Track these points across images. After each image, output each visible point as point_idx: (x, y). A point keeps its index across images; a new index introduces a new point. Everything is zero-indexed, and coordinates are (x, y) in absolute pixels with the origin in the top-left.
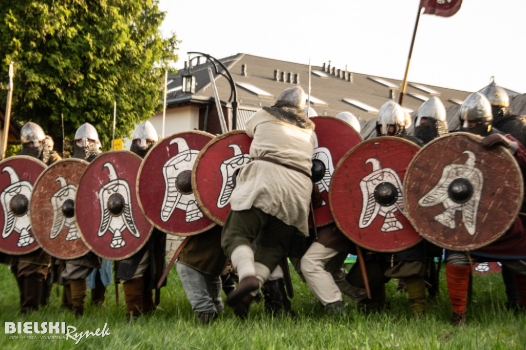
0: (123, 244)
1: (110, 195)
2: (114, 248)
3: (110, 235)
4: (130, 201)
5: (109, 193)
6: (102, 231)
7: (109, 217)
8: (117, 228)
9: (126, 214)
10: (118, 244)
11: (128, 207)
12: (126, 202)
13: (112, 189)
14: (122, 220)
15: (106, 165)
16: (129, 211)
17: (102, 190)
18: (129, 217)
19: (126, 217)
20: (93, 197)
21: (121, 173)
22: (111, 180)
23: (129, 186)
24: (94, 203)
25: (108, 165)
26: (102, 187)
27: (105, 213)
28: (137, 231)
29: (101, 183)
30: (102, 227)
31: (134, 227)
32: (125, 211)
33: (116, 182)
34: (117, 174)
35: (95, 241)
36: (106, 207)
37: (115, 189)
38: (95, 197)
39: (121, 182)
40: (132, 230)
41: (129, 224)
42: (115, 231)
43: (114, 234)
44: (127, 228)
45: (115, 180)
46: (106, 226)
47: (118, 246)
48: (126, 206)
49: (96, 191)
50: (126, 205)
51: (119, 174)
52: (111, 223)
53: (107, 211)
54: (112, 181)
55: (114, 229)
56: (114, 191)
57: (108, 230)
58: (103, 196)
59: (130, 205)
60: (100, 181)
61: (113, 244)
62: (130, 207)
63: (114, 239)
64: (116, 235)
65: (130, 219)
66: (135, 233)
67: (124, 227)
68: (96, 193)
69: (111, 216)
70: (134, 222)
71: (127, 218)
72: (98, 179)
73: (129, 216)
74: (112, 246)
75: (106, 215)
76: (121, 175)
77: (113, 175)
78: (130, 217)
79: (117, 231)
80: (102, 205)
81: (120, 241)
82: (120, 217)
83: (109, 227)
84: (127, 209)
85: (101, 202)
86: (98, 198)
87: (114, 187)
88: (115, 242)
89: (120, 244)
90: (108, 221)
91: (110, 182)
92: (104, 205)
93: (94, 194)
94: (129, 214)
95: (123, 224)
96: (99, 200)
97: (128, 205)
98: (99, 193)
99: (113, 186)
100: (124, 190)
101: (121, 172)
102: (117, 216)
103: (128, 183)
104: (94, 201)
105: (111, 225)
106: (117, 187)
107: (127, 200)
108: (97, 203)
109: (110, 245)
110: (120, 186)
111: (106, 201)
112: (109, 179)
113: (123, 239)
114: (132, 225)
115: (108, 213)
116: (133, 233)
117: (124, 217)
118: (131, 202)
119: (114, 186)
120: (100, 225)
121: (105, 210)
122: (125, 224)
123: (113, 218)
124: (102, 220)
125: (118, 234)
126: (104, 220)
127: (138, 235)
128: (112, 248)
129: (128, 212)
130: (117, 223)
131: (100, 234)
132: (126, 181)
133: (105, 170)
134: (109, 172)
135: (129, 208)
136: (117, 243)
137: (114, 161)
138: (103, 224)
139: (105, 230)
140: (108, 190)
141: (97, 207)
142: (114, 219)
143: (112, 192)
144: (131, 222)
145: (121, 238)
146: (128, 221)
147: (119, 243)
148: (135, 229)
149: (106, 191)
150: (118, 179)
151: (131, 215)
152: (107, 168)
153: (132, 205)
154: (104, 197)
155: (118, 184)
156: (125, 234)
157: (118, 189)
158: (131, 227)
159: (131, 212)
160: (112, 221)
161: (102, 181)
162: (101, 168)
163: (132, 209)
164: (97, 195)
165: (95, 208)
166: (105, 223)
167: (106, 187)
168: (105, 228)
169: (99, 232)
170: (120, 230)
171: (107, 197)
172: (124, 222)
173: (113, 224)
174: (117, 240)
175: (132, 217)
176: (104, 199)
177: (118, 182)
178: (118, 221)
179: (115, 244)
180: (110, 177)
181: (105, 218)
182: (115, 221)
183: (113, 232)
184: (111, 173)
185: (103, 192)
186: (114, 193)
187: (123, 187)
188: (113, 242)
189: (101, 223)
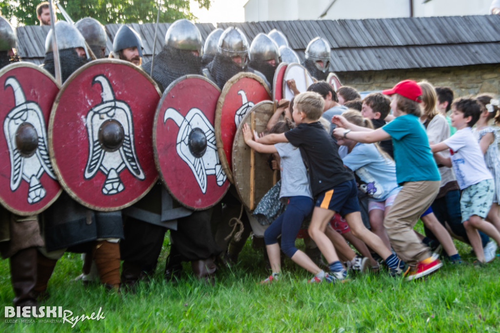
0: (121, 188)
1: (103, 121)
3: (102, 176)
4: (131, 131)
6: (90, 171)
8: (113, 167)
9: (125, 149)
10: (113, 189)
11: (128, 139)
12: (126, 133)
13: (106, 113)
14: (119, 156)
15: (97, 79)
16: (130, 144)
17: (91, 113)
19: (125, 152)
20: (78, 124)
21: (120, 93)
22: (104, 100)
23: (131, 110)
24: (79, 131)
25: (100, 79)
26: (91, 110)
27: (94, 147)
28: (141, 171)
29: (90, 104)
30: (90, 166)
31: (136, 166)
32: (124, 144)
33: (112, 104)
34: (114, 94)
35: (80, 185)
36: (96, 138)
37: (111, 114)
38: (81, 123)
39: (119, 104)
40: (134, 170)
41: (129, 162)
42: (109, 172)
43: (107, 175)
44: (126, 167)
45: (111, 101)
46: (96, 164)
47: (114, 192)
48: (126, 138)
49: (83, 114)
50: (126, 136)
51: (116, 93)
52: (104, 161)
53: (98, 143)
54: (107, 102)
55: (108, 169)
56: (108, 116)
57: (99, 169)
58: (92, 121)
59: (132, 136)
60: (88, 101)
61: (106, 189)
62: (132, 139)
63: (107, 182)
64: (110, 177)
65: (131, 155)
66: (139, 173)
67: (123, 166)
68: (83, 117)
69: (103, 151)
70: (137, 158)
71: (127, 154)
72: (86, 97)
73: (130, 151)
74: (105, 191)
76: (118, 94)
77: (107, 94)
78: (132, 153)
79: (113, 171)
80: (90, 135)
81: (116, 185)
82: (117, 152)
83: (101, 165)
85: (90, 131)
86: (85, 124)
88: (109, 187)
89: (117, 189)
90: (99, 158)
91: (103, 103)
92: (94, 135)
93: (80, 119)
94: (130, 148)
95: (122, 161)
96: (86, 128)
97: (129, 136)
98: (86, 117)
101: (120, 91)
103: (129, 106)
104: (80, 129)
105: (103, 163)
106: (113, 111)
108: (83, 131)
109: (102, 191)
110: (117, 110)
111: (96, 129)
112: (102, 99)
113: (120, 182)
114: (133, 164)
115: (99, 146)
116: (135, 174)
118: (134, 133)
119: (110, 109)
120: (87, 162)
121: (94, 142)
122: (124, 162)
123: (106, 153)
124: (91, 156)
125: (113, 175)
126: (93, 156)
128: (105, 194)
129: (129, 146)
130: (112, 161)
131: (88, 175)
132: (126, 103)
133: (96, 85)
134: (102, 89)
135: (130, 140)
136: (112, 187)
137: (110, 75)
138: (92, 161)
139: (95, 170)
140: (100, 114)
141: (82, 137)
142: (108, 154)
143: (106, 118)
144: (133, 160)
145: (117, 180)
146: (128, 157)
148: (138, 169)
149: (97, 116)
150: (116, 99)
151: (133, 150)
152: (100, 83)
153: (134, 137)
154: (93, 123)
155: (115, 107)
156: (124, 176)
157: (114, 114)
158: (132, 166)
159: (133, 146)
160: (105, 158)
161: (92, 101)
162: (90, 83)
163: (134, 142)
164: (84, 120)
165: (80, 138)
166: (95, 160)
167: (96, 109)
168: (95, 167)
169: (86, 172)
170: (116, 170)
171: (98, 124)
172: (123, 159)
173: (106, 161)
174: (112, 183)
175: (134, 153)
176: (94, 127)
177: (115, 104)
178: (114, 158)
179: (109, 189)
180: (103, 97)
181: (95, 154)
182: (110, 157)
183: (106, 173)
184: (105, 90)
185: (92, 117)
186: (108, 118)
187: (122, 112)
188: (107, 186)
189: (88, 160)
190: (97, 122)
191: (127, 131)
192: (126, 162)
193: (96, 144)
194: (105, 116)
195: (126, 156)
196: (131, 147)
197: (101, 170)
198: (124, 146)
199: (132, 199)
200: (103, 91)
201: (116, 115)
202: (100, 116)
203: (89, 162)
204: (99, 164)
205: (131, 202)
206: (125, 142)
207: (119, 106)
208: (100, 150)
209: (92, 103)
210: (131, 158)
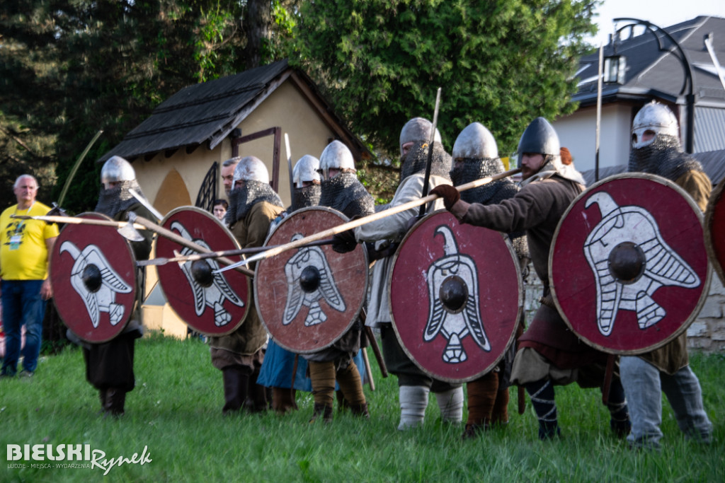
0: (463, 357)
1: (445, 277)
2: (448, 363)
3: (443, 340)
4: (476, 292)
5: (443, 274)
6: (430, 333)
7: (442, 313)
8: (455, 331)
9: (469, 311)
10: (454, 357)
11: (473, 300)
12: (470, 292)
13: (449, 268)
14: (463, 319)
15: (439, 230)
16: (475, 306)
17: (432, 268)
18: (474, 317)
19: (469, 315)
20: (419, 278)
21: (465, 246)
22: (447, 254)
23: (476, 266)
24: (419, 287)
25: (443, 229)
26: (433, 264)
27: (435, 306)
28: (486, 340)
29: (431, 257)
30: (430, 327)
31: (481, 333)
32: (468, 306)
33: (456, 258)
34: (457, 246)
35: (419, 347)
36: (437, 297)
37: (454, 269)
38: (422, 278)
39: (463, 259)
40: (478, 337)
41: (473, 328)
42: (450, 336)
43: (449, 340)
44: (469, 333)
45: (454, 255)
46: (437, 325)
47: (455, 360)
48: (470, 298)
49: (424, 269)
50: (470, 296)
51: (460, 246)
52: (445, 322)
53: (439, 302)
54: (449, 256)
55: (450, 333)
56: (451, 272)
57: (439, 332)
58: (433, 277)
59: (476, 297)
60: (430, 254)
61: (447, 356)
62: (477, 301)
63: (449, 348)
64: (452, 342)
65: (475, 320)
66: (484, 343)
67: (466, 331)
68: (424, 271)
69: (445, 312)
70: (483, 325)
71: (472, 318)
72: (428, 250)
73: (474, 315)
74: (446, 359)
75: (436, 308)
76: (463, 248)
77: (451, 247)
78: (476, 317)
79: (454, 336)
80: (431, 292)
81: (458, 353)
82: (460, 314)
83: (442, 327)
84: (471, 304)
85: (431, 287)
86: (426, 280)
87: (452, 266)
88: (450, 354)
89: (459, 358)
90: (439, 319)
91: (445, 256)
92: (435, 293)
93: (420, 274)
94: (475, 311)
95: (464, 326)
96: (427, 284)
97: (473, 297)
98: (427, 272)
99: (450, 265)
100: (467, 273)
101: (464, 243)
102: (455, 313)
103: (474, 262)
104: (420, 285)
107: (472, 288)
108: (424, 287)
109: (442, 358)
110: (461, 265)
111: (438, 286)
112: (445, 253)
113: (463, 350)
114: (478, 330)
115: (440, 306)
116: (479, 343)
117: (466, 315)
118: (478, 294)
119: (453, 264)
120: (427, 322)
121: (435, 301)
122: (467, 327)
124: (431, 316)
125: (455, 341)
126: (433, 317)
127: (487, 347)
128: (445, 362)
129: (473, 309)
130: (455, 324)
131: (428, 337)
132: (471, 258)
133: (439, 237)
134: (445, 241)
135: (474, 302)
136: (453, 355)
137: (453, 225)
138: (432, 321)
139: (436, 332)
140: (442, 269)
141: (424, 294)
142: (449, 316)
143: (449, 274)
144: (477, 325)
145: (460, 347)
146: (472, 322)
147: (457, 355)
148: (483, 337)
149: (439, 271)
150: (459, 253)
151: (478, 314)
152: (442, 234)
153: (479, 298)
154: (436, 280)
155: (458, 262)
156: (466, 343)
157: (457, 270)
158: (476, 333)
159: (477, 309)
160: (446, 320)
161: (434, 254)
162: (433, 234)
163: (479, 304)
164: (425, 275)
165: (421, 296)
166: (436, 320)
167: (438, 264)
168: (435, 330)
169: (426, 333)
170: (458, 335)
171: (440, 281)
172: (466, 324)
173: (448, 323)
174: (454, 350)
175: (479, 317)
176: (435, 283)
177: (459, 258)
178: (457, 321)
179: (450, 356)
180: (445, 250)
181: (435, 314)
182: (452, 319)
183: (448, 337)
184: (448, 243)
185: (434, 272)
186: (451, 275)
187: (467, 268)
188: (448, 353)
189: (428, 320)
190: (439, 278)
191: (472, 291)
192: (470, 327)
193: (437, 303)
194: (447, 272)
195: (470, 320)
196: (475, 309)
197: (441, 333)
198: (467, 309)
199: (475, 373)
200: (445, 243)
201: (459, 272)
202: (442, 271)
203: (429, 322)
204: (439, 326)
205: (473, 376)
206: (469, 304)
207: (463, 261)
208: (441, 310)
209: (433, 256)
210: (475, 323)
